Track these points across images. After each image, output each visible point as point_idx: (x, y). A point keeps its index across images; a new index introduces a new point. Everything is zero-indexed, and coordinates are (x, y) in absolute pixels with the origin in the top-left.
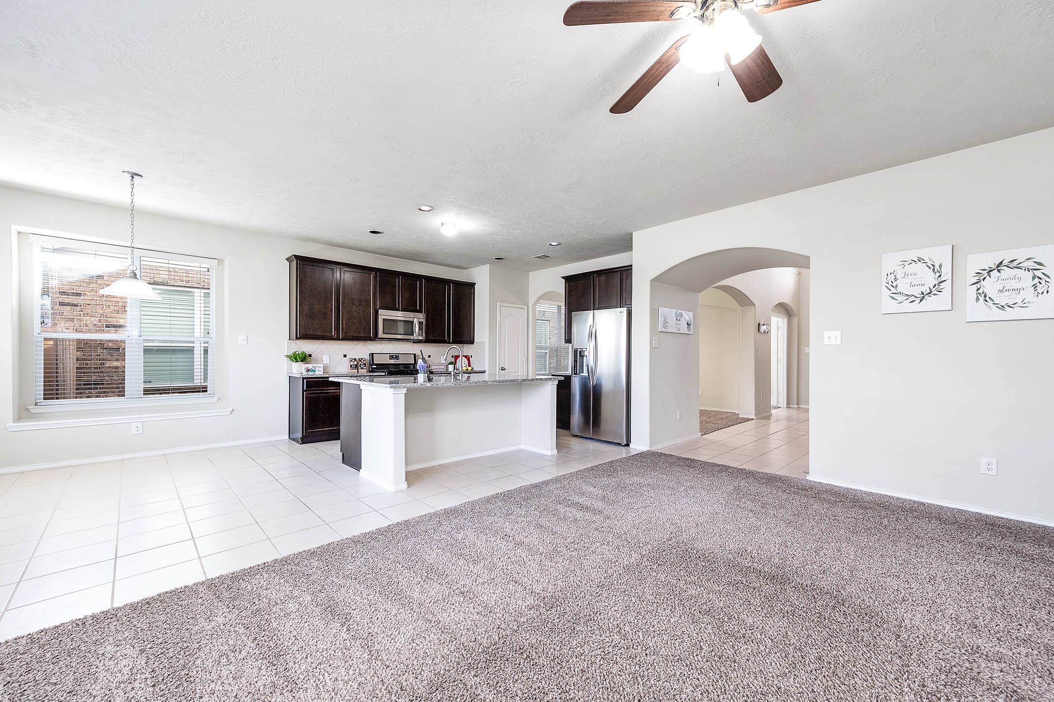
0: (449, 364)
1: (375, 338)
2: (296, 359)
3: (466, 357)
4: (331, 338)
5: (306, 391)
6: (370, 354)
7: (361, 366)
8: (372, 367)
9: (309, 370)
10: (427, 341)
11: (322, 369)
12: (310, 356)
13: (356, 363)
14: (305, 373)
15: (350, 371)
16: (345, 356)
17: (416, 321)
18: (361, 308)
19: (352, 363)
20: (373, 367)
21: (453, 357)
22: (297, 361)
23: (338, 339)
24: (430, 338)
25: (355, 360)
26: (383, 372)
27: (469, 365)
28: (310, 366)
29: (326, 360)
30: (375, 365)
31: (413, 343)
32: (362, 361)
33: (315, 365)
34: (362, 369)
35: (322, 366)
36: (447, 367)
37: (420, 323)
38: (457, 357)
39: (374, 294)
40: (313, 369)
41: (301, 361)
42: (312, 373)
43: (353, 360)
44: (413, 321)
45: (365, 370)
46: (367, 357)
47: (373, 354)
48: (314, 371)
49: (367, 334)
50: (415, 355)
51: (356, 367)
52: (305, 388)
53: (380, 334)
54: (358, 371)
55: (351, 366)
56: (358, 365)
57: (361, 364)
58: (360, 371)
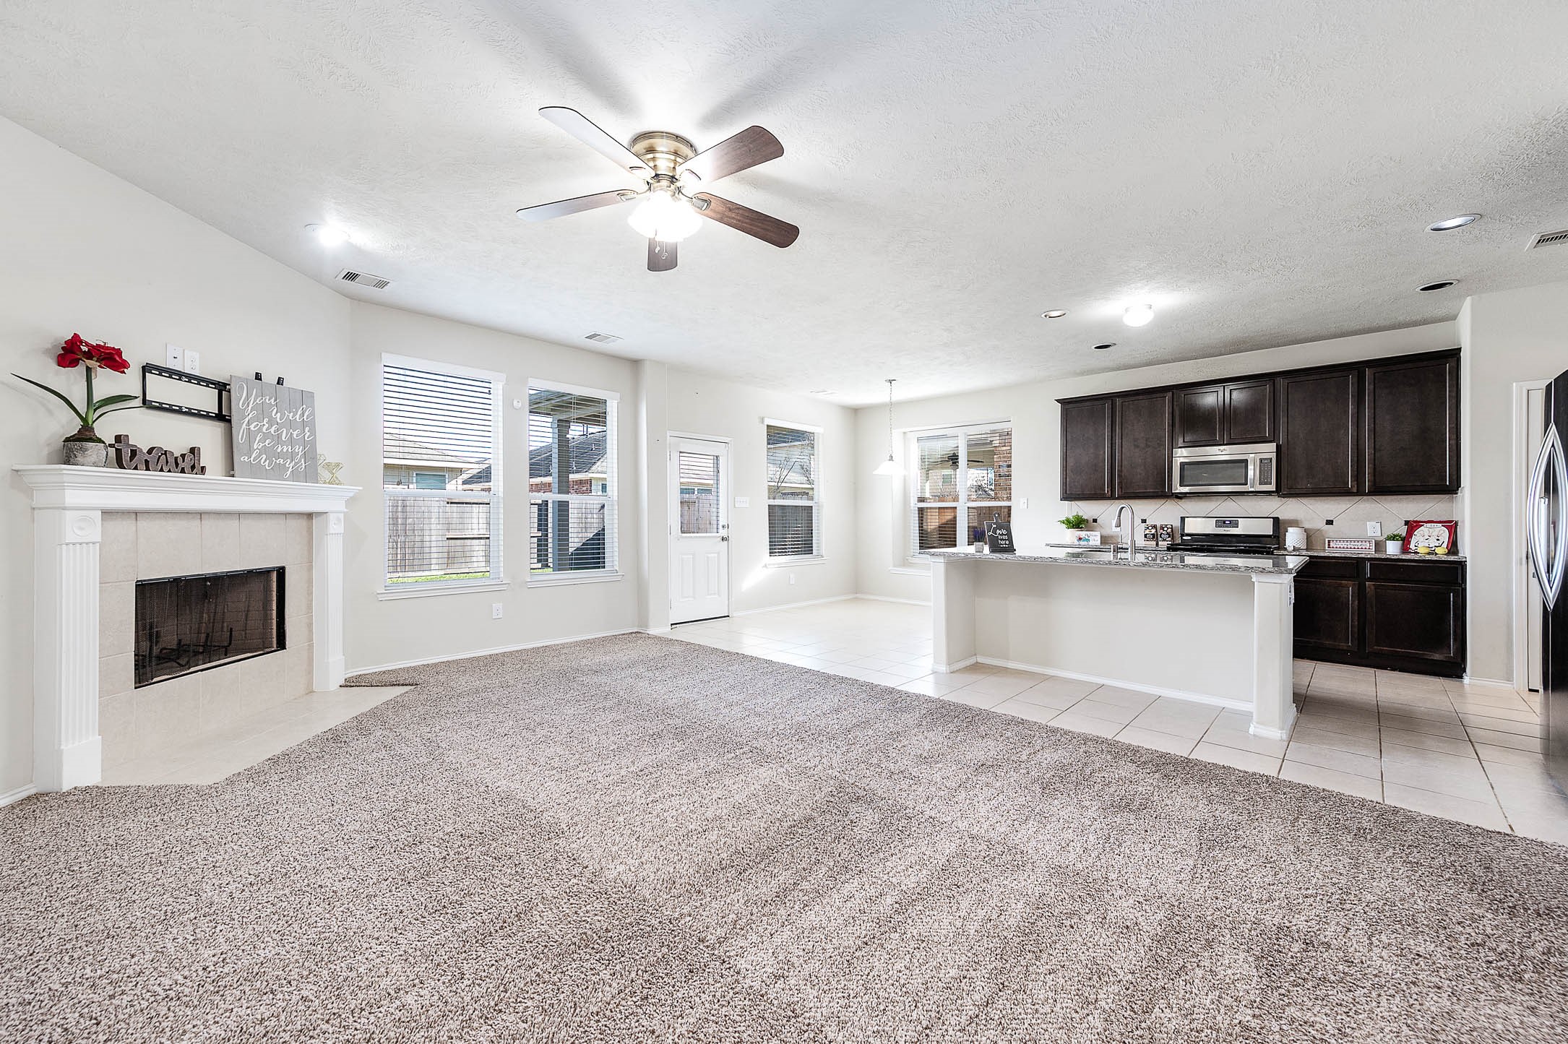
2: (1068, 524)
4: (1103, 497)
6: (1179, 519)
8: (1182, 539)
9: (1080, 539)
11: (1098, 538)
12: (1095, 521)
13: (1153, 531)
14: (1076, 542)
15: (1144, 543)
16: (1142, 521)
19: (1147, 532)
20: (1184, 538)
22: (1070, 528)
25: (1157, 526)
28: (1083, 534)
30: (1188, 535)
32: (1165, 529)
33: (1089, 533)
34: (1164, 540)
38: (1412, 526)
40: (1087, 537)
41: (1074, 527)
42: (1085, 543)
43: (1150, 528)
45: (1169, 543)
46: (1174, 524)
47: (1184, 518)
48: (1087, 540)
49: (1160, 491)
50: (1276, 518)
51: (1154, 537)
53: (1177, 488)
54: (1157, 545)
55: (1145, 536)
56: (1157, 534)
57: (1162, 534)
58: (1160, 543)
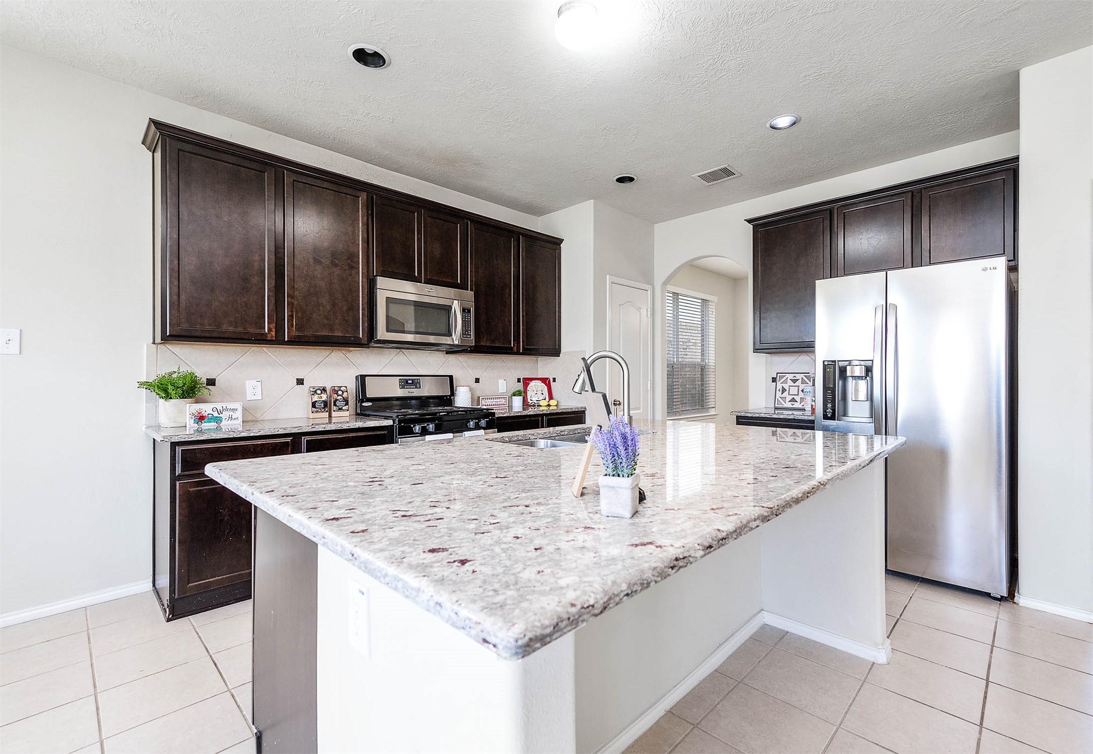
0: (514, 395)
1: (369, 340)
2: (165, 391)
3: (545, 380)
4: (260, 340)
5: (180, 477)
6: (357, 377)
7: (338, 403)
8: (361, 406)
9: (201, 418)
10: (477, 349)
11: (239, 414)
12: (211, 382)
13: (324, 397)
14: (191, 425)
15: (312, 416)
16: (300, 382)
17: (456, 306)
18: (337, 271)
19: (316, 398)
20: (365, 404)
21: (519, 380)
22: (168, 396)
23: (278, 341)
24: (482, 344)
25: (324, 390)
26: (386, 418)
27: (551, 397)
28: (206, 409)
29: (253, 390)
30: (369, 400)
31: (447, 353)
32: (340, 393)
33: (219, 406)
34: (340, 409)
35: (238, 406)
36: (510, 401)
37: (465, 311)
38: (526, 381)
39: (367, 241)
40: (216, 414)
41: (183, 396)
42: (213, 425)
43: (319, 392)
44: (450, 307)
45: (347, 413)
46: (351, 385)
47: (363, 377)
48: (218, 420)
49: (349, 332)
50: (451, 377)
51: (326, 406)
52: (178, 471)
53: (382, 333)
54: (330, 416)
55: (314, 405)
56: (330, 401)
57: (336, 400)
58: (334, 414)
